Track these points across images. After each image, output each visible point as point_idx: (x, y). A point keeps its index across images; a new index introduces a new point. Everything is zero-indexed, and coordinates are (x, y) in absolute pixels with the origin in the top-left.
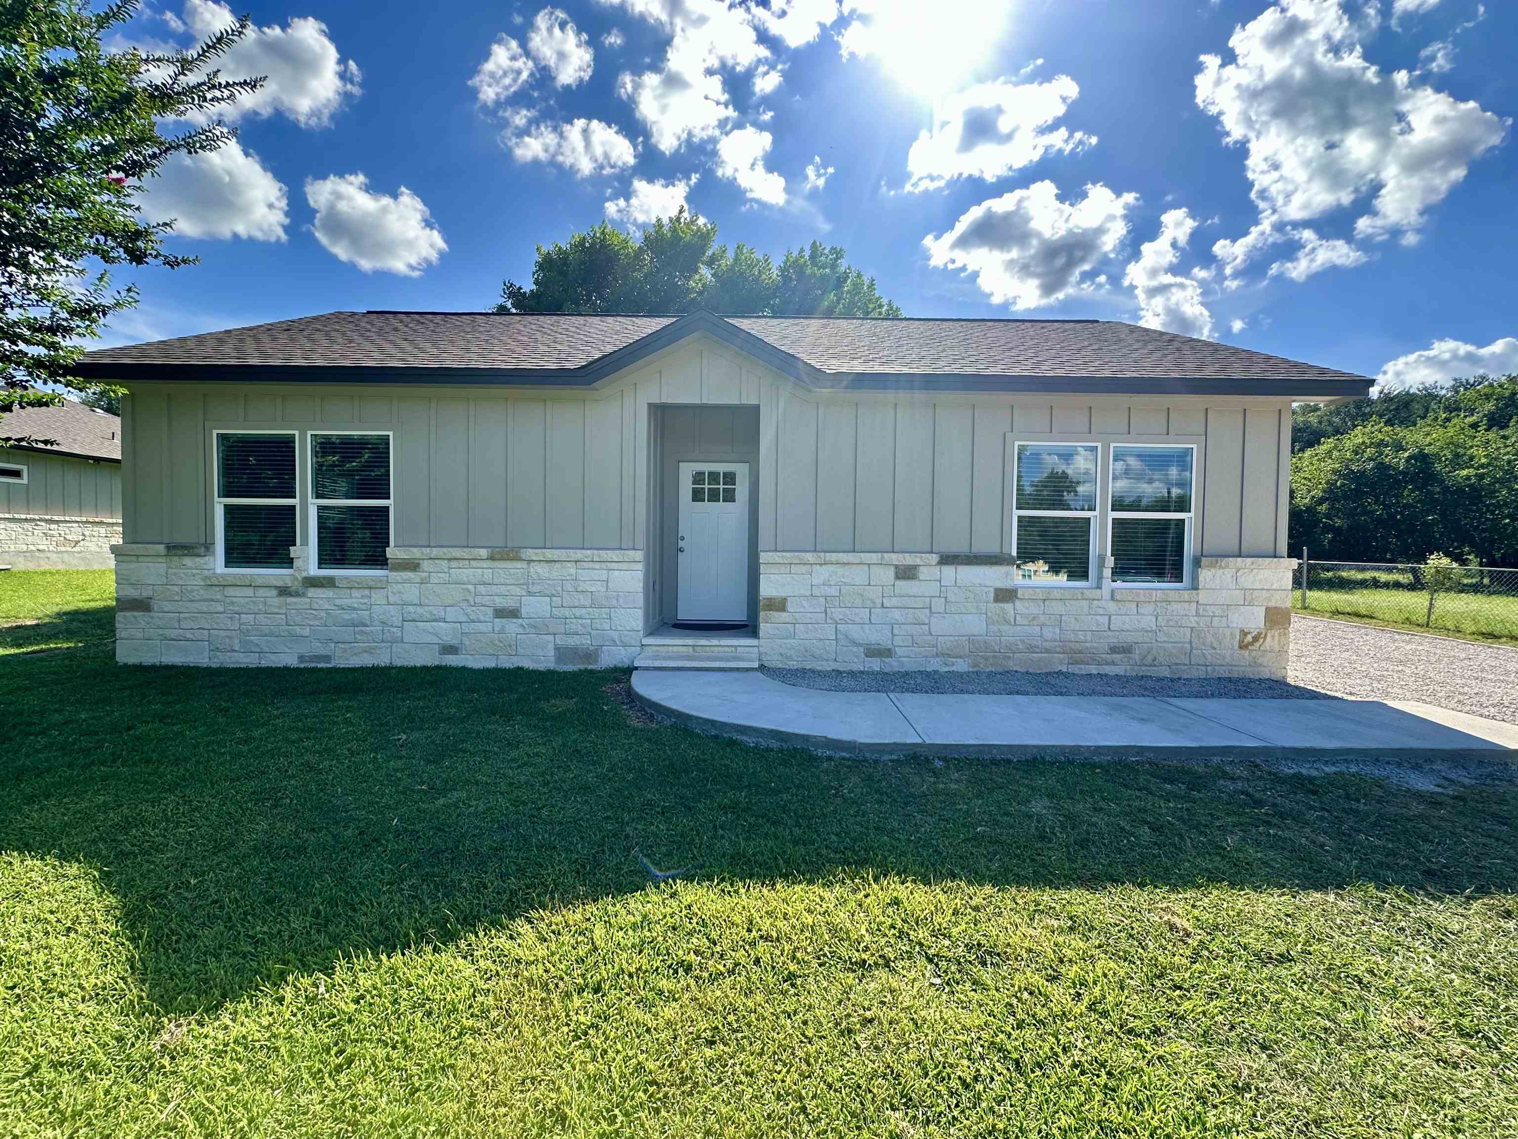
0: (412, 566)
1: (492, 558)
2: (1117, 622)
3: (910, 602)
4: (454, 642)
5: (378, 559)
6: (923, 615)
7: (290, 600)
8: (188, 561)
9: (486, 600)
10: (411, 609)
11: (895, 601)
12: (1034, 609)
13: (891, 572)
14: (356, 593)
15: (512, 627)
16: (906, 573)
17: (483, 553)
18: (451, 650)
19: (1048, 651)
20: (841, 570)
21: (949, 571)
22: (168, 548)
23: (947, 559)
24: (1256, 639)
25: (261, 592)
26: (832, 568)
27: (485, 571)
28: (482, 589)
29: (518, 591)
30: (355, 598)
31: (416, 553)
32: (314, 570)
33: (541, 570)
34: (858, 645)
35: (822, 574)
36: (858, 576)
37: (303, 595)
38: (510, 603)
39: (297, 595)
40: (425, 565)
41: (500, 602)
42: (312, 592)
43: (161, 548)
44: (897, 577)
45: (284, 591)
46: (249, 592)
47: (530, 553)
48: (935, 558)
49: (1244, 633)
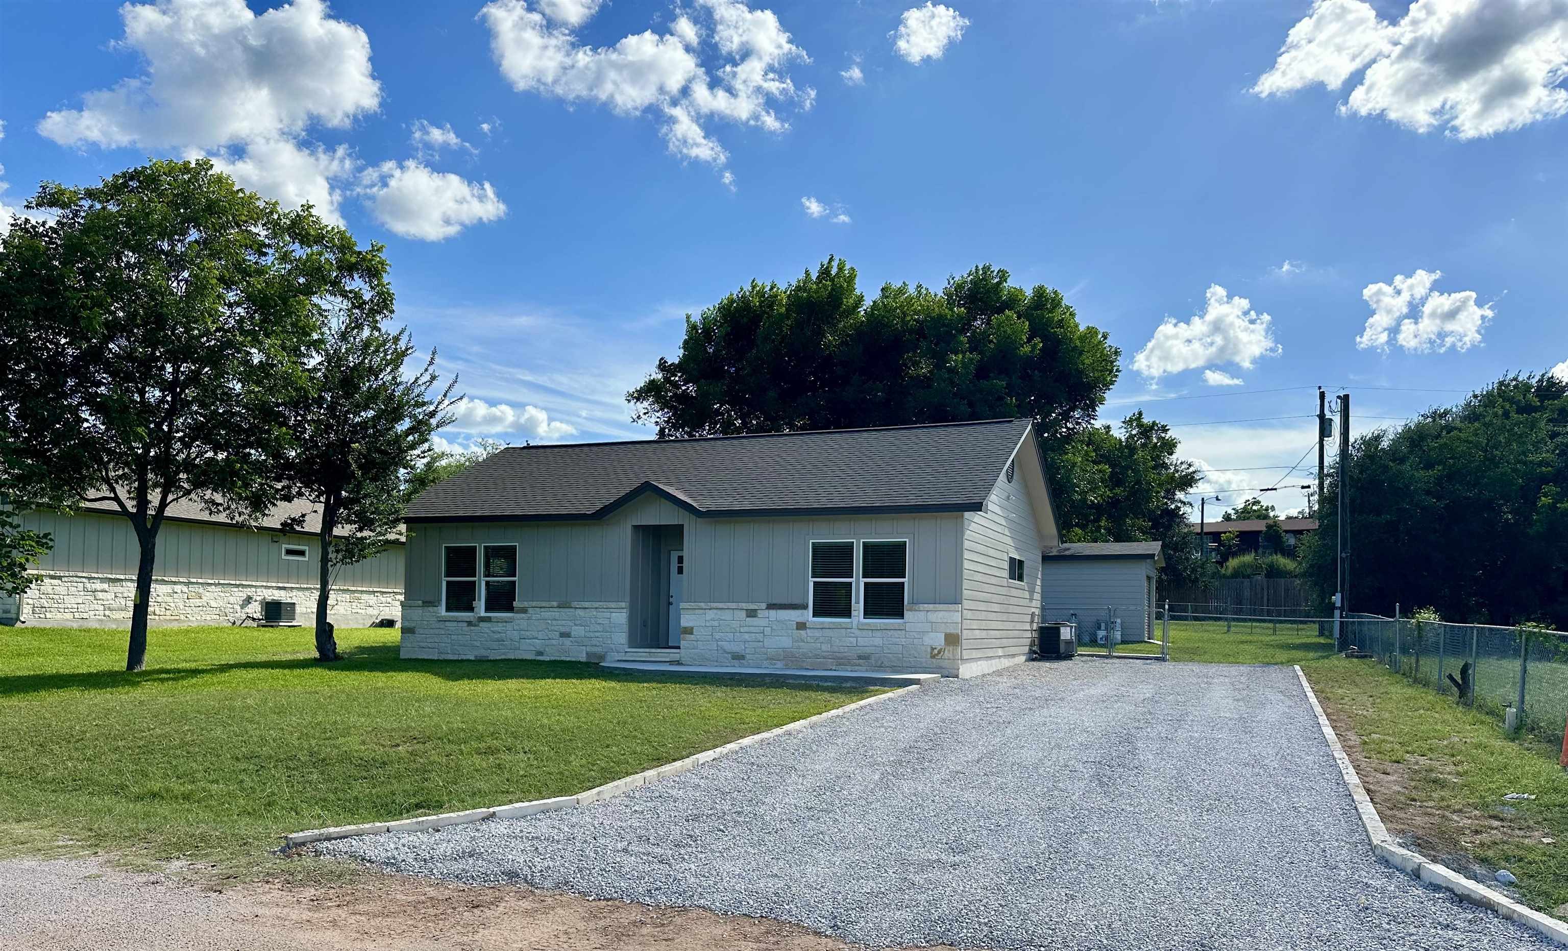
0: (524, 611)
1: (559, 607)
2: (861, 641)
3: (752, 629)
4: (542, 650)
5: (510, 609)
6: (760, 637)
7: (472, 628)
8: (431, 609)
9: (556, 628)
10: (523, 632)
11: (746, 629)
12: (817, 634)
13: (744, 613)
14: (500, 625)
15: (567, 642)
16: (752, 614)
17: (555, 604)
18: (540, 653)
19: (824, 658)
20: (719, 612)
21: (773, 613)
22: (423, 602)
23: (771, 607)
24: (939, 652)
25: (460, 624)
26: (715, 611)
27: (556, 613)
28: (554, 622)
29: (570, 623)
30: (499, 627)
31: (526, 604)
32: (483, 614)
33: (580, 612)
34: (728, 653)
35: (711, 614)
36: (727, 615)
37: (478, 626)
38: (567, 630)
39: (475, 626)
40: (530, 610)
41: (563, 630)
42: (482, 624)
43: (420, 602)
44: (748, 616)
45: (470, 623)
46: (455, 624)
47: (575, 604)
48: (764, 606)
49: (933, 649)
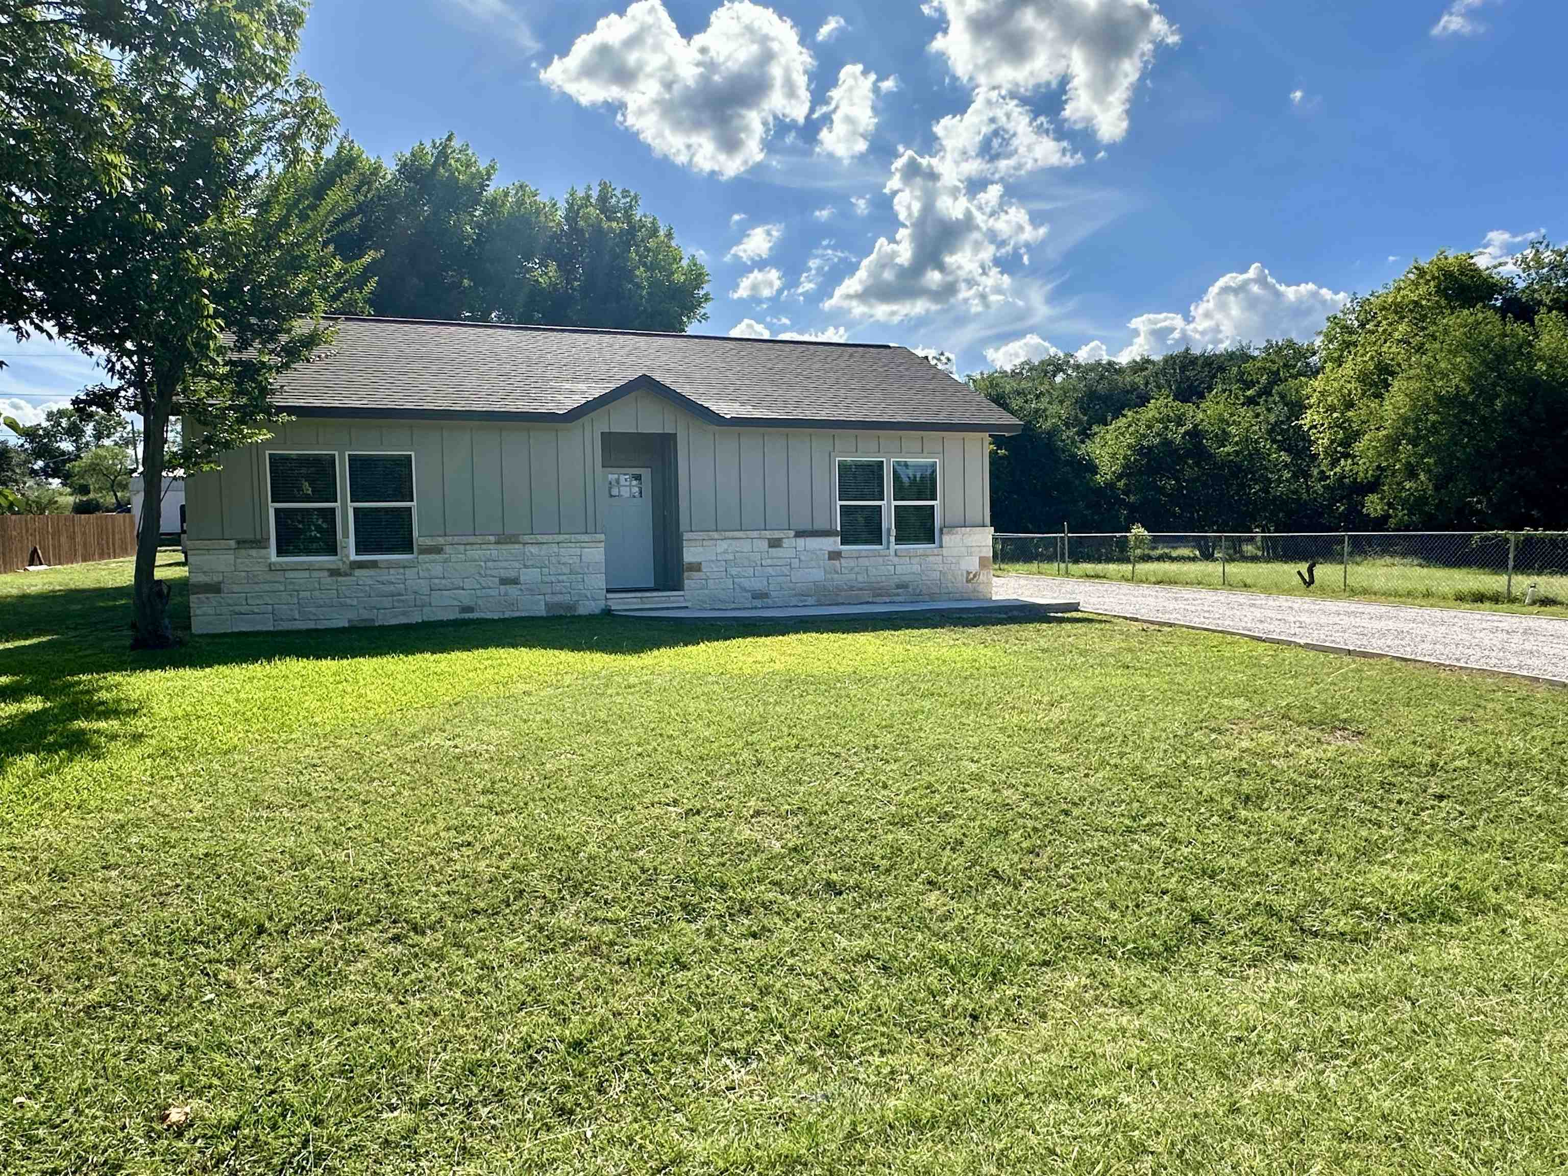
0: (437, 550)
1: (497, 543)
2: (899, 569)
3: (778, 562)
4: (472, 604)
5: (406, 545)
7: (340, 579)
8: (253, 552)
9: (494, 573)
10: (437, 581)
11: (769, 562)
12: (852, 563)
13: (766, 543)
14: (392, 571)
16: (775, 543)
17: (492, 538)
18: (470, 609)
21: (801, 542)
22: (238, 542)
23: (799, 534)
25: (315, 574)
26: (729, 541)
27: (493, 551)
28: (490, 564)
29: (517, 565)
30: (393, 575)
32: (353, 557)
33: (534, 549)
34: (747, 591)
35: (723, 546)
36: (746, 546)
37: (350, 575)
38: (512, 574)
39: (346, 575)
40: (448, 549)
41: (504, 574)
42: (358, 572)
43: (232, 543)
44: (770, 546)
45: (334, 573)
46: (306, 574)
47: (527, 538)
48: (792, 533)
49: (968, 573)
